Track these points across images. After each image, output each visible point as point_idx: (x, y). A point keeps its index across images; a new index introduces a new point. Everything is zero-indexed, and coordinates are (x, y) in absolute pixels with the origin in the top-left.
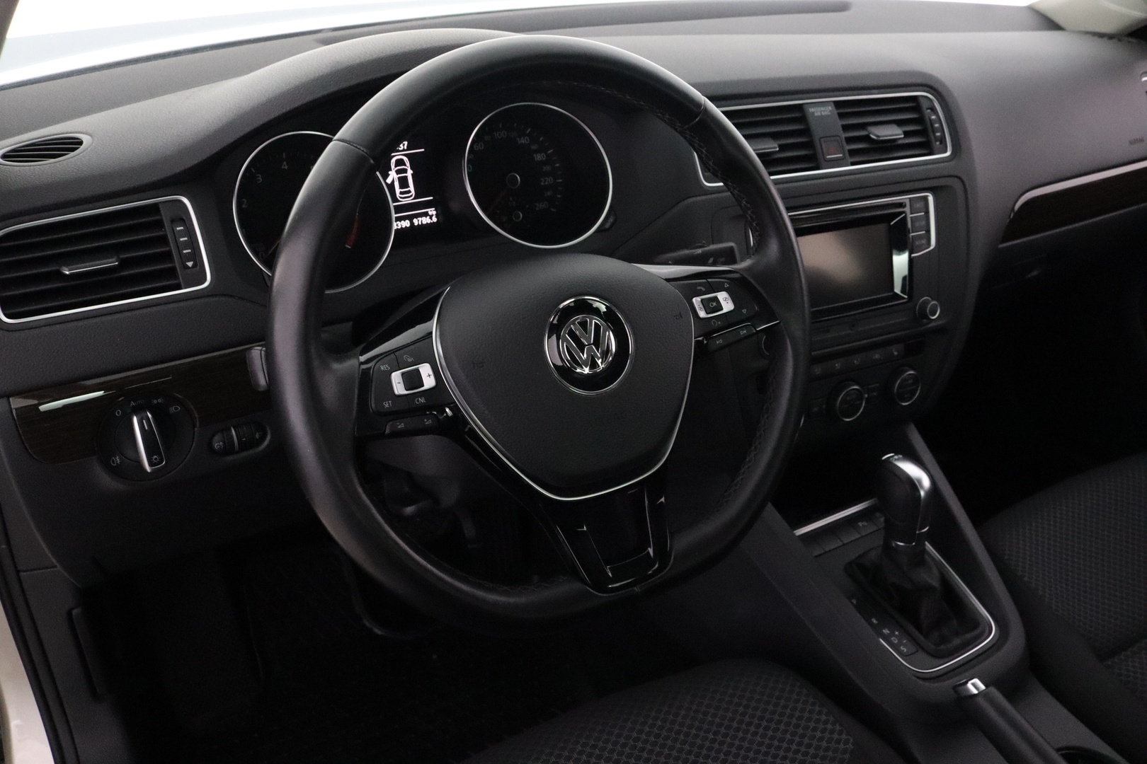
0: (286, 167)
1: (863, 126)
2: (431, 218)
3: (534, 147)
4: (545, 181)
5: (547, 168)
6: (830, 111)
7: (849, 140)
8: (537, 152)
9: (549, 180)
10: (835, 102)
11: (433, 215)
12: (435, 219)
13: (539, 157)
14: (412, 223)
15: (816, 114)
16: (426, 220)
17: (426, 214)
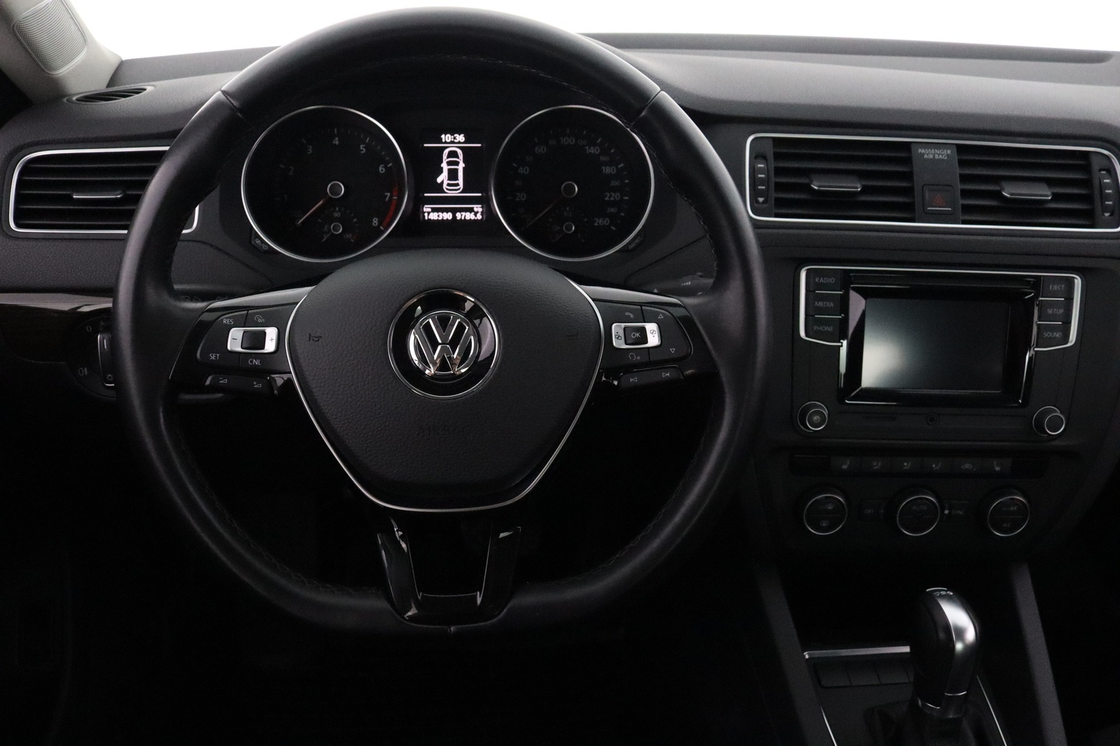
0: (337, 143)
1: (997, 180)
2: (476, 215)
3: (603, 158)
4: (611, 196)
5: (614, 183)
6: (948, 155)
7: (965, 194)
8: (606, 164)
9: (616, 196)
10: (957, 145)
11: (478, 212)
12: (479, 217)
13: (607, 170)
14: (454, 216)
15: (926, 156)
16: (469, 216)
17: (471, 210)
